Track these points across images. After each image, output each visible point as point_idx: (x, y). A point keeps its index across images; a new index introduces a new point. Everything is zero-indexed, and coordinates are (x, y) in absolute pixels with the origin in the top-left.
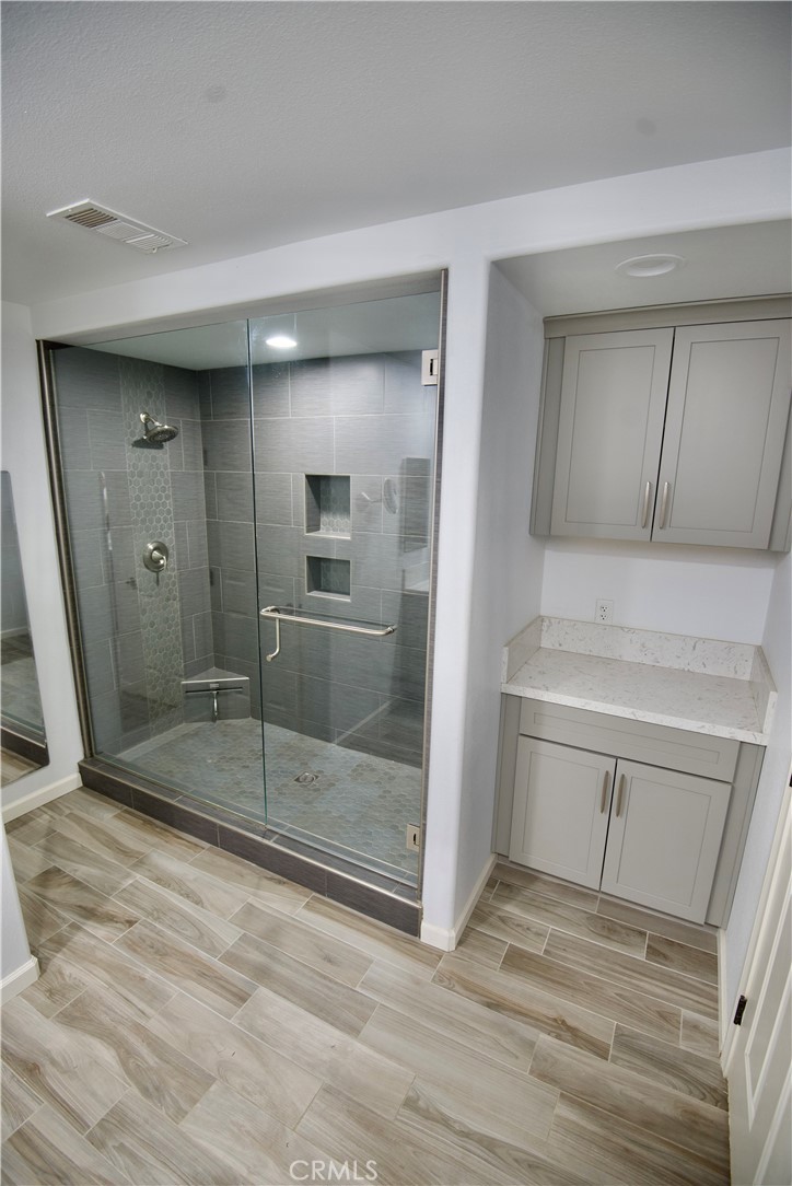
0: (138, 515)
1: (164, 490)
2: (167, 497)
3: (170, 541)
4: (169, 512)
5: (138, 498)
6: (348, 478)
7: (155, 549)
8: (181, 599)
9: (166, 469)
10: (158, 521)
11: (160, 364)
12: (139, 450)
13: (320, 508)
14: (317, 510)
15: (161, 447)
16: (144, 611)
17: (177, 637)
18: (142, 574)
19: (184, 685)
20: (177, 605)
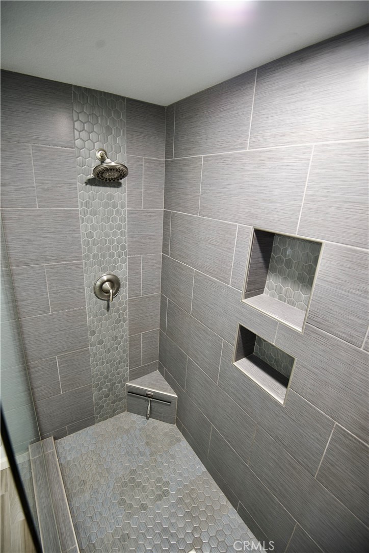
0: (90, 250)
1: (119, 227)
2: (123, 234)
3: (122, 273)
4: (124, 247)
5: (90, 235)
6: (320, 244)
7: (108, 281)
8: (131, 321)
9: (123, 207)
10: (112, 255)
11: (123, 98)
12: (94, 188)
13: (267, 267)
14: (264, 270)
15: (119, 185)
16: (93, 333)
17: (125, 352)
18: (92, 303)
19: (128, 386)
20: (126, 326)
